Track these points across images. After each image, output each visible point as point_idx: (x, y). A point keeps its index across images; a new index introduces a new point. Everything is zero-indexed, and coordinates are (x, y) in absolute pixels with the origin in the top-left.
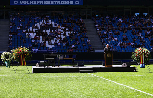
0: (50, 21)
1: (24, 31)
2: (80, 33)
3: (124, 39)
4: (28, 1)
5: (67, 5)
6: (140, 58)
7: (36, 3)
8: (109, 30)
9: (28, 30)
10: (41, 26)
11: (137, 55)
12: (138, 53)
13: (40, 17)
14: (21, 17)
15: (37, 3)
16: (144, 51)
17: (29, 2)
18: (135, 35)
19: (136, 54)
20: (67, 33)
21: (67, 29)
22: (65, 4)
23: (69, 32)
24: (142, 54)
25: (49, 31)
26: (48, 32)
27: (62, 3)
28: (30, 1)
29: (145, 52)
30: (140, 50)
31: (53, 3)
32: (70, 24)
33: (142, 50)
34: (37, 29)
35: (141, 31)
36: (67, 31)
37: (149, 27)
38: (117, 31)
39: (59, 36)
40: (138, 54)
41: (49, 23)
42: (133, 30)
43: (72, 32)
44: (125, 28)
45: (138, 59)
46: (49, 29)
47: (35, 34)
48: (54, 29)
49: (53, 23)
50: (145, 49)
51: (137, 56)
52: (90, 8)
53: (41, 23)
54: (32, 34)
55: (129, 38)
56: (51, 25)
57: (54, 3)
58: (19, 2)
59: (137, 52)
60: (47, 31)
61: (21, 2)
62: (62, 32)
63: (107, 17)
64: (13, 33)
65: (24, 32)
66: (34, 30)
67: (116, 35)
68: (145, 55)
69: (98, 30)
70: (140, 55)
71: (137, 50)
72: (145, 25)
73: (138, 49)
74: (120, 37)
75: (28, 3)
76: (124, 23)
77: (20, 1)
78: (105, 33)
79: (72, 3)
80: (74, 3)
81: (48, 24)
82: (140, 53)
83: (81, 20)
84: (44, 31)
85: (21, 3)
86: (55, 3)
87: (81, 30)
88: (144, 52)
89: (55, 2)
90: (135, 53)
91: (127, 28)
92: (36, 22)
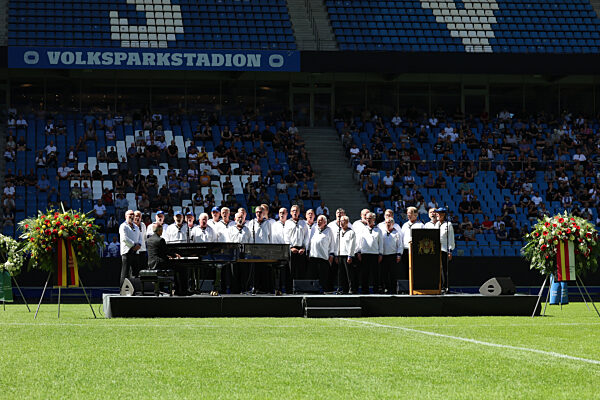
0: (168, 134)
1: (64, 171)
2: (289, 180)
3: (464, 204)
4: (79, 54)
5: (234, 72)
6: (556, 258)
7: (110, 62)
8: (403, 171)
9: (81, 167)
10: (131, 152)
11: (545, 243)
12: (548, 237)
13: (129, 119)
14: (48, 118)
15: (118, 63)
16: (574, 229)
17: (85, 58)
18: (506, 192)
19: (541, 241)
20: (235, 179)
21: (234, 166)
22: (228, 64)
23: (245, 179)
24: (565, 242)
25: (165, 172)
26: (161, 175)
27: (219, 60)
28: (90, 54)
29: (578, 231)
30: (559, 225)
31: (180, 62)
32: (248, 144)
33: (565, 225)
34: (114, 166)
35: (531, 177)
36: (237, 172)
37: (563, 158)
38: (434, 176)
39: (205, 191)
40: (551, 242)
41: (162, 139)
42: (500, 169)
43: (255, 178)
44: (466, 164)
45: (551, 263)
46: (166, 165)
47: (109, 185)
48: (184, 164)
49: (179, 140)
50: (580, 222)
51: (544, 248)
52: (329, 85)
53: (130, 139)
54: (97, 184)
55: (483, 204)
56: (174, 148)
57: (185, 60)
58: (44, 58)
59: (545, 233)
60: (156, 172)
61: (53, 58)
62: (218, 179)
63: (397, 121)
64: (19, 179)
65: (64, 174)
66: (104, 168)
67: (434, 191)
68: (577, 243)
69: (361, 168)
70: (558, 246)
71: (547, 224)
72: (549, 152)
73: (548, 219)
74: (447, 198)
75: (79, 62)
76: (464, 145)
77: (50, 54)
78: (389, 180)
79: (254, 60)
80: (264, 60)
81: (158, 144)
82: (556, 238)
83: (293, 130)
84: (145, 172)
85: (53, 61)
86: (190, 63)
87: (294, 167)
88: (577, 233)
89: (190, 56)
90: (538, 235)
91: (476, 164)
92: (110, 135)
